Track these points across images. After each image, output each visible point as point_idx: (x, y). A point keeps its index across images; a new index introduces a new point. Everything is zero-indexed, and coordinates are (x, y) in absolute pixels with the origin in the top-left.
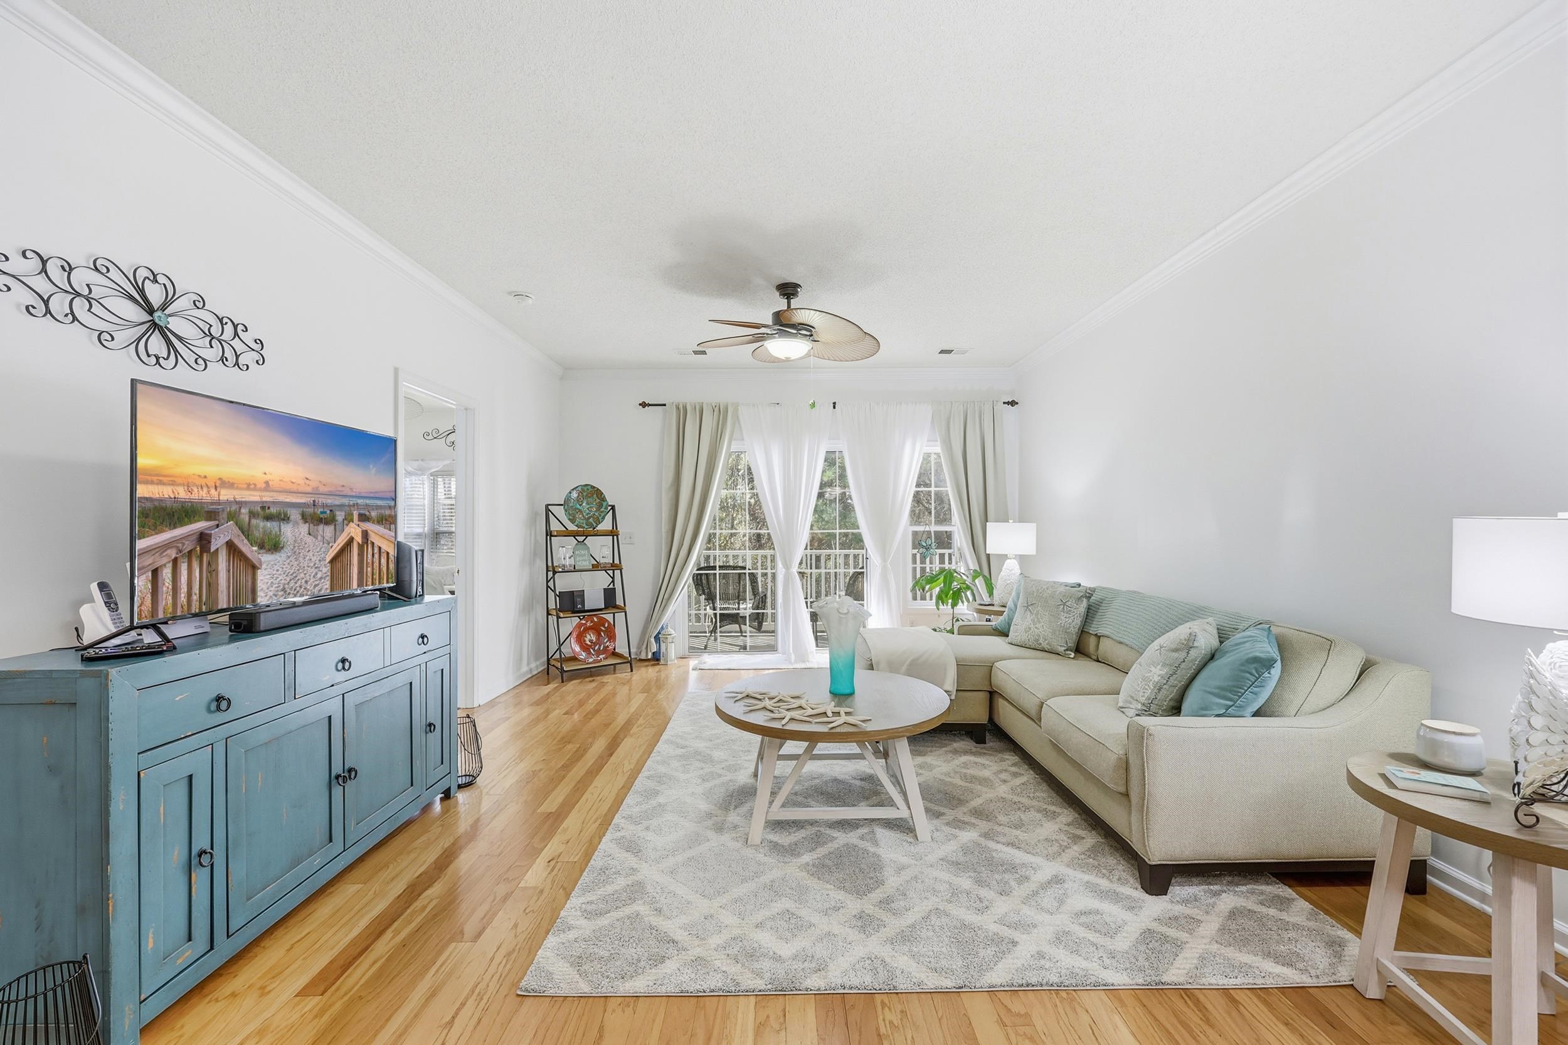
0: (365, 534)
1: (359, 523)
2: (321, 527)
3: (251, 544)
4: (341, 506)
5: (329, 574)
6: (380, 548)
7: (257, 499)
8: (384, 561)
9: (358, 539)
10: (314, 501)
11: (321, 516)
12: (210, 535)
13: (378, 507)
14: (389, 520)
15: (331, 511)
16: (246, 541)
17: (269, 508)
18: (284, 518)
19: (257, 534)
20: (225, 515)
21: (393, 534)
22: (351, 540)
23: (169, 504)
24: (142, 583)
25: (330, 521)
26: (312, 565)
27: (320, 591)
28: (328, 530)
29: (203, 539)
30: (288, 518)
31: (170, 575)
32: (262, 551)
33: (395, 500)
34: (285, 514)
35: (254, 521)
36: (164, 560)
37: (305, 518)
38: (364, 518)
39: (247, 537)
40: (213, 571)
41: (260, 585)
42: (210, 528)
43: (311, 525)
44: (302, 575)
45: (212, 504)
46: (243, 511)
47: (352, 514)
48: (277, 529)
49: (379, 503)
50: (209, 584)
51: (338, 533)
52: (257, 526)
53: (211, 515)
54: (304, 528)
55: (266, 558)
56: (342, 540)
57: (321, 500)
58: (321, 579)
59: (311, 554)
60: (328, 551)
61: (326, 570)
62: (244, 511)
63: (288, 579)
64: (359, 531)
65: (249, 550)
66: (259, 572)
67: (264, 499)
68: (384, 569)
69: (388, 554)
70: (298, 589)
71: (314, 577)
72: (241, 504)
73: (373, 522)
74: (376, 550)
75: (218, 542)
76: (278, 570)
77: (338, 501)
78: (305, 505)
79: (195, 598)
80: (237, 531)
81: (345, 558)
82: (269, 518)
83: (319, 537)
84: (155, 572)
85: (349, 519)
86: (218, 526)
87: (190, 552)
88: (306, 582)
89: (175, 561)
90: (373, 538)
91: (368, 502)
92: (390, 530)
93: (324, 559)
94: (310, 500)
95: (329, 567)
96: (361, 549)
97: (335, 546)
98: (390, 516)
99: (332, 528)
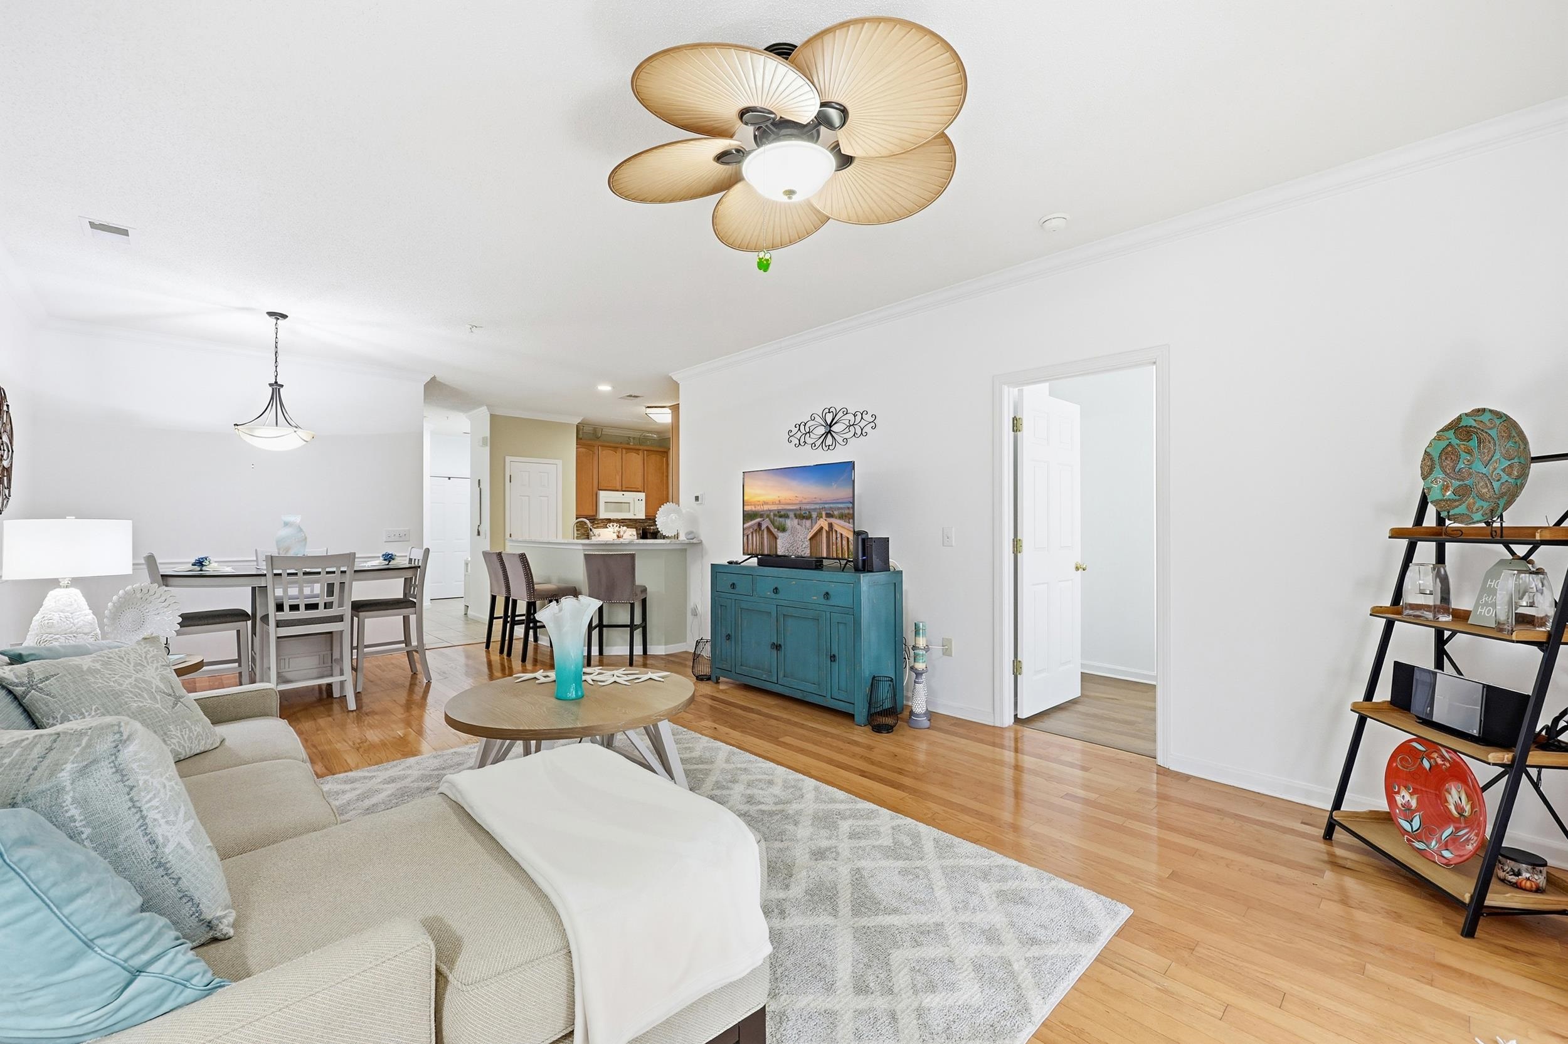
0: (831, 525)
1: (826, 518)
2: (804, 521)
3: (775, 528)
4: (815, 510)
5: (809, 545)
6: (841, 534)
7: (776, 508)
8: (845, 543)
9: (826, 528)
10: (800, 508)
11: (804, 515)
12: (762, 524)
13: (839, 509)
14: (849, 516)
17: (781, 512)
18: (786, 516)
19: (777, 524)
20: (765, 516)
21: (852, 526)
22: (821, 528)
23: (750, 512)
24: (745, 537)
25: (809, 517)
26: (800, 540)
27: (805, 554)
28: (808, 523)
29: (759, 525)
30: (789, 516)
31: (751, 538)
32: (778, 531)
33: (853, 503)
34: (787, 515)
35: (775, 518)
36: (749, 532)
37: (796, 516)
38: (829, 515)
39: (774, 525)
40: (762, 538)
41: (778, 546)
42: (761, 521)
43: (799, 520)
44: (796, 544)
45: (762, 511)
47: (822, 514)
48: (784, 522)
49: (840, 506)
50: (761, 543)
51: (813, 524)
52: (777, 521)
53: (761, 516)
54: (796, 521)
55: (780, 535)
56: (816, 528)
57: (804, 507)
58: (805, 548)
59: (799, 534)
60: (808, 534)
61: (807, 543)
62: (772, 514)
63: (789, 545)
64: (826, 523)
65: (774, 531)
66: (778, 540)
67: (779, 508)
68: (846, 548)
69: (848, 538)
70: (794, 551)
71: (801, 546)
72: (770, 511)
73: (836, 518)
74: (839, 535)
75: (764, 527)
76: (785, 541)
77: (813, 507)
78: (796, 510)
79: (758, 547)
80: (770, 522)
81: (818, 537)
82: (781, 517)
83: (804, 526)
84: (748, 536)
85: (820, 516)
86: (764, 520)
87: (756, 530)
88: (798, 548)
89: (752, 533)
90: (836, 527)
91: (832, 505)
92: (849, 523)
93: (806, 538)
94: (797, 507)
95: (809, 543)
96: (828, 533)
97: (812, 531)
98: (848, 514)
99: (810, 521)
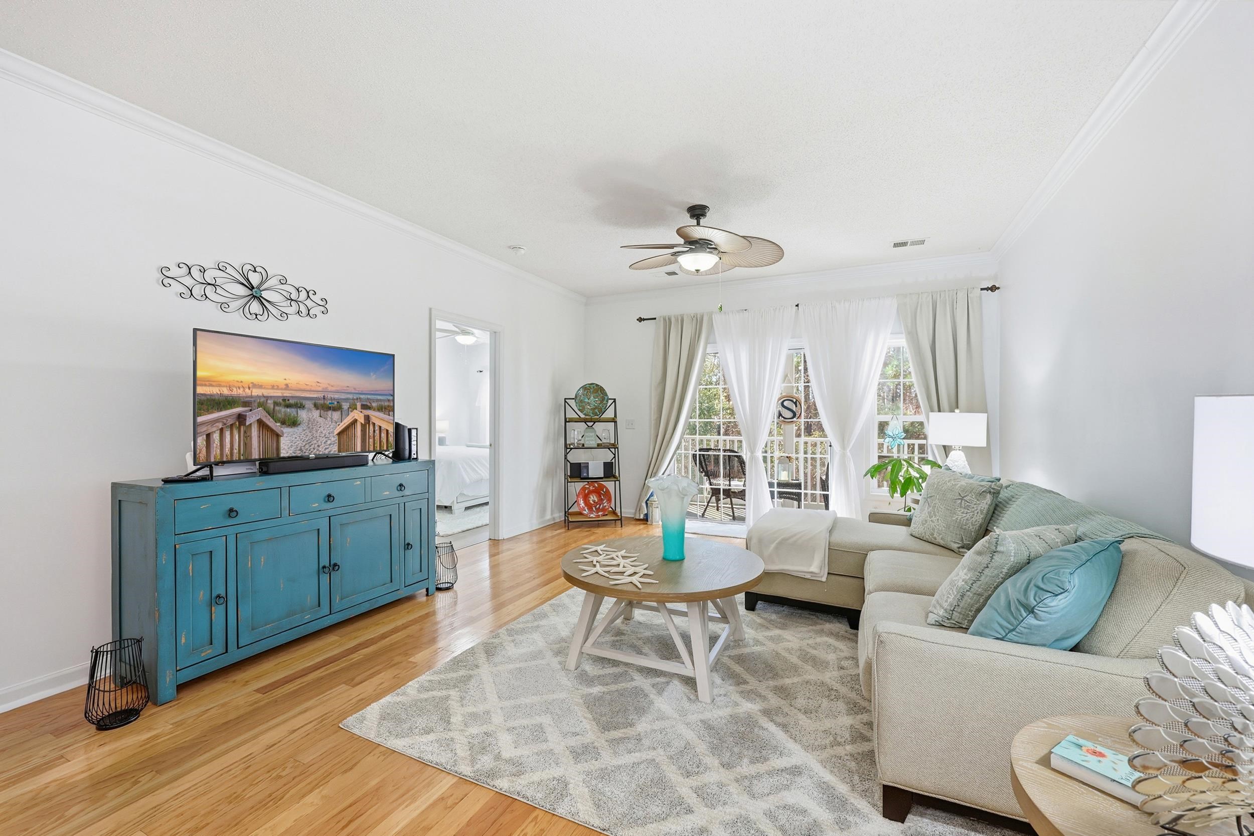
0: (367, 418)
1: (362, 410)
2: (330, 412)
3: (276, 422)
4: (346, 400)
5: (337, 441)
6: (380, 427)
7: (280, 395)
8: (384, 435)
9: (361, 420)
10: (324, 396)
11: (330, 405)
12: (246, 416)
13: (378, 400)
14: (389, 409)
15: (338, 402)
16: (271, 420)
17: (288, 400)
18: (302, 407)
19: (280, 416)
20: (256, 404)
21: (392, 418)
22: (355, 421)
23: (217, 398)
24: (201, 441)
25: (338, 408)
26: (323, 435)
27: (330, 451)
28: (336, 415)
29: (241, 418)
30: (304, 407)
31: (218, 438)
32: (283, 426)
33: (393, 396)
34: (301, 404)
35: (277, 408)
36: (214, 429)
37: (316, 406)
38: (365, 407)
39: (273, 418)
40: (248, 436)
41: (283, 444)
42: (246, 411)
43: (322, 411)
44: (315, 442)
45: (246, 397)
46: (269, 401)
47: (356, 405)
48: (295, 413)
49: (379, 397)
50: (245, 444)
51: (344, 417)
52: (280, 412)
53: (246, 404)
54: (316, 413)
55: (286, 430)
56: (347, 421)
57: (330, 396)
58: (330, 444)
59: (322, 429)
60: (336, 428)
61: (335, 439)
62: (271, 402)
63: (304, 444)
64: (362, 415)
65: (275, 425)
66: (282, 438)
67: (285, 395)
68: (384, 441)
69: (387, 431)
70: (312, 450)
71: (325, 443)
72: (267, 398)
73: (374, 410)
74: (377, 428)
75: (252, 419)
76: (296, 438)
77: (343, 396)
78: (317, 398)
79: (236, 451)
80: (265, 413)
81: (350, 432)
82: (289, 406)
83: (329, 419)
84: (208, 436)
85: (353, 407)
86: (251, 410)
87: (232, 425)
88: (319, 446)
89: (222, 430)
90: (373, 419)
91: (369, 397)
92: (389, 415)
93: (333, 432)
94: (321, 395)
95: (337, 437)
96: (364, 427)
97: (341, 424)
98: (388, 406)
99: (339, 413)
